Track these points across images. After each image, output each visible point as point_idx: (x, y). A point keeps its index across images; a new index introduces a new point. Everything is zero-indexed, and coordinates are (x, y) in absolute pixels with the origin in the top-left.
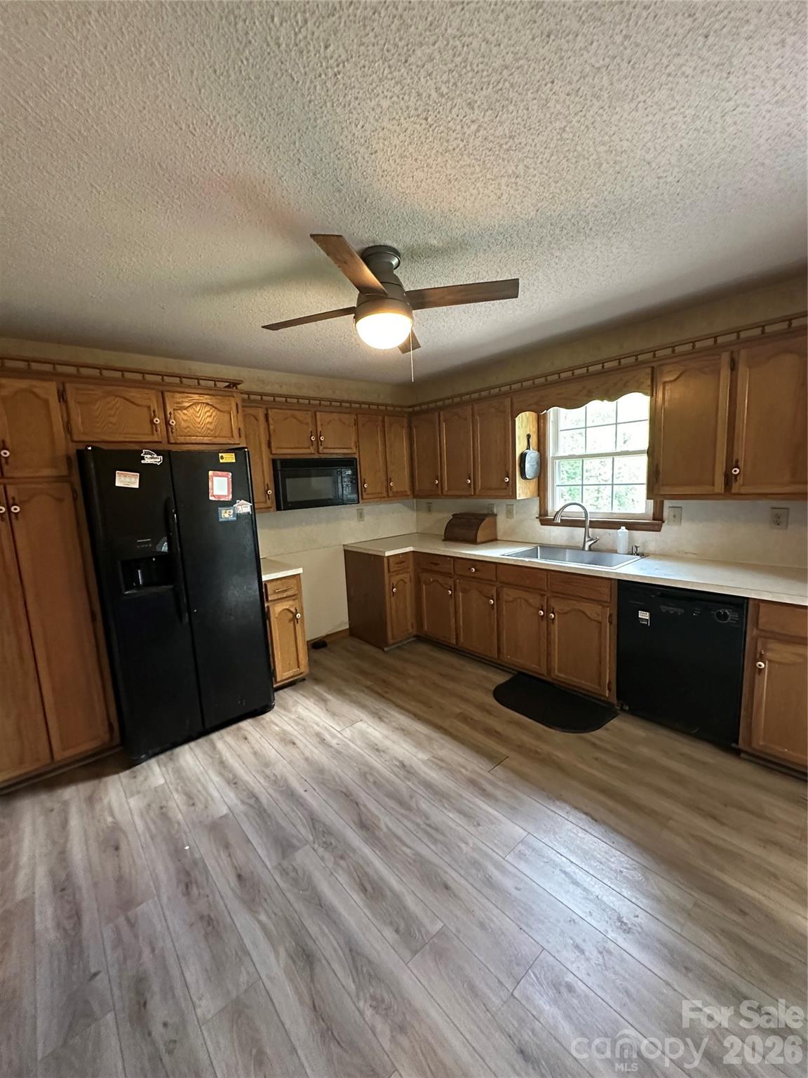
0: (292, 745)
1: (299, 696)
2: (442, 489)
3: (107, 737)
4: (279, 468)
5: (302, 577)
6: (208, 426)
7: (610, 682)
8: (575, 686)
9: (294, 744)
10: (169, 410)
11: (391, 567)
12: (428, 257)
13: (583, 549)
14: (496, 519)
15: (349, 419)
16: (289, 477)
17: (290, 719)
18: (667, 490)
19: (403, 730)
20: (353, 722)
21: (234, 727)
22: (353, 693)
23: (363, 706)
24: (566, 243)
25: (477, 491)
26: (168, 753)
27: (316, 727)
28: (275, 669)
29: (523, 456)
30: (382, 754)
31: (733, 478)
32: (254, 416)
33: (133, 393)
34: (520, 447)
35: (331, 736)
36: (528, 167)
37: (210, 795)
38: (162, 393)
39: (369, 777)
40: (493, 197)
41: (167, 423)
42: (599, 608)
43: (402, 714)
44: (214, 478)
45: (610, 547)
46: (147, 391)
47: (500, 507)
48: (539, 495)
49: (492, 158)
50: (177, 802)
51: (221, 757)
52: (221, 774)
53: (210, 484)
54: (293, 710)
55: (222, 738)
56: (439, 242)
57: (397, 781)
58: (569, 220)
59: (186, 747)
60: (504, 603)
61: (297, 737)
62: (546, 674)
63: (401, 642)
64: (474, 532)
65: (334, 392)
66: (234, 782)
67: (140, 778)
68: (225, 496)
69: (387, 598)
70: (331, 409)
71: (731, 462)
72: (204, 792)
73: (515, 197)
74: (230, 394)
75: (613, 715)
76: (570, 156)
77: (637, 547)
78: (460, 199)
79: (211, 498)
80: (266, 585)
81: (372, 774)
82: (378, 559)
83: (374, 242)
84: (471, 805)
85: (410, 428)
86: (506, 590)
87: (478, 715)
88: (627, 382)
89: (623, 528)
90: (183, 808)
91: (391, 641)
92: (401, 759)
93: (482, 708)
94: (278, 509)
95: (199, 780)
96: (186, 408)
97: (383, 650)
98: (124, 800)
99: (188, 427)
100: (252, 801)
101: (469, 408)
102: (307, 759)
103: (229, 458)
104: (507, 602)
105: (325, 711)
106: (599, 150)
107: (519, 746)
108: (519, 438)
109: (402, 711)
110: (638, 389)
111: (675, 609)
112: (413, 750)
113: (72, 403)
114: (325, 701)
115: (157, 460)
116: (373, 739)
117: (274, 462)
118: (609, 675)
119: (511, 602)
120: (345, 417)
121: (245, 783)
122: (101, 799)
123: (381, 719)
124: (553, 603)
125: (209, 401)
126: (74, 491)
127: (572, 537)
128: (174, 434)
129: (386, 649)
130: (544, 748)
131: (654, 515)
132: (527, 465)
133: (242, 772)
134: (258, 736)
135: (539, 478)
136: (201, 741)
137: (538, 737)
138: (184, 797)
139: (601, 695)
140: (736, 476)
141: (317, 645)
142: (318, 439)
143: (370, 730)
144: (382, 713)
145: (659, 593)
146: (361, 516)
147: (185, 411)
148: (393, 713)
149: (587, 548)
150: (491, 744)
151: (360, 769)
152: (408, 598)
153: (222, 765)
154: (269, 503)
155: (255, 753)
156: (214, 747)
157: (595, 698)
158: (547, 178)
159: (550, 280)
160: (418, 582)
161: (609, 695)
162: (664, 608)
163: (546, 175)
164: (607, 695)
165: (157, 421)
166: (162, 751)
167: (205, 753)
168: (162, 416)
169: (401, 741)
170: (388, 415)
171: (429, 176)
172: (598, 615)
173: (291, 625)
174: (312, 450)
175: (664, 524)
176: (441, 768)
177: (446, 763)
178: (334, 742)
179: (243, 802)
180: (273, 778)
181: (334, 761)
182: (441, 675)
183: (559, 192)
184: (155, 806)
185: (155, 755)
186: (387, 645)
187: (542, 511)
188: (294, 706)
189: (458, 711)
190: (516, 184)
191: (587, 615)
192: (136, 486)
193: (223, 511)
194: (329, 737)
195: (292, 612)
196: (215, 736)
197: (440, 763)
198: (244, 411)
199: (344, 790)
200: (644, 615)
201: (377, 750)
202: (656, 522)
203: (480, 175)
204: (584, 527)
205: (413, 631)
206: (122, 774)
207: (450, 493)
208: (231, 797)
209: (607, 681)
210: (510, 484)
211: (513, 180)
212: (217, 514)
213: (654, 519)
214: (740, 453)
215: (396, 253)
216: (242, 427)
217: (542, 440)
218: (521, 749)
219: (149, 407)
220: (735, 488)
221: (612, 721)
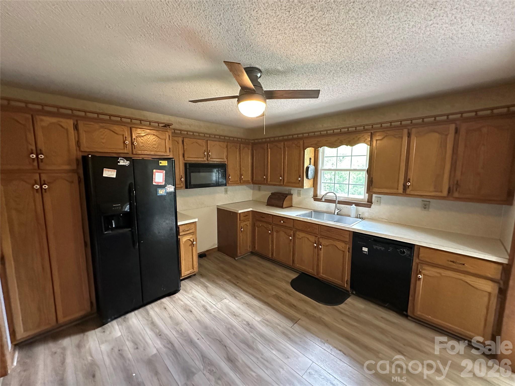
0: (190, 312)
1: (193, 284)
2: (267, 181)
3: (89, 309)
4: (188, 168)
5: (197, 223)
6: (154, 146)
7: (347, 280)
8: (331, 281)
9: (191, 312)
10: (134, 137)
11: (241, 219)
12: (275, 74)
13: (334, 214)
14: (292, 196)
15: (224, 145)
16: (192, 172)
17: (189, 297)
18: (376, 190)
19: (247, 304)
20: (222, 299)
21: (159, 302)
22: (221, 283)
23: (226, 290)
24: (341, 74)
25: (284, 183)
26: (123, 317)
27: (202, 301)
28: (181, 270)
29: (308, 168)
30: (237, 317)
31: (407, 187)
32: (177, 141)
33: (116, 128)
34: (306, 164)
35: (210, 307)
36: (332, 40)
37: (146, 342)
38: (131, 128)
39: (231, 331)
40: (312, 51)
41: (132, 143)
42: (343, 245)
43: (246, 295)
44: (156, 173)
45: (347, 214)
46: (122, 127)
47: (294, 191)
48: (313, 187)
49: (316, 33)
50: (129, 346)
51: (152, 320)
52: (152, 330)
53: (154, 176)
54: (190, 292)
55: (152, 308)
56: (281, 68)
57: (246, 333)
58: (345, 64)
59: (133, 313)
60: (296, 239)
61: (192, 308)
62: (316, 274)
63: (244, 255)
64: (282, 202)
65: (216, 131)
66: (160, 334)
67: (108, 332)
68: (161, 183)
69: (238, 233)
70: (215, 139)
71: (407, 180)
72: (143, 341)
73: (323, 52)
74: (166, 130)
75: (349, 296)
76: (353, 36)
77: (360, 215)
78: (297, 50)
79: (154, 184)
80: (179, 227)
81: (232, 329)
82: (235, 214)
83: (250, 65)
84: (284, 347)
85: (252, 150)
86: (298, 233)
87: (284, 296)
88: (360, 138)
89: (354, 205)
90: (132, 350)
91: (239, 254)
92: (247, 320)
93: (286, 292)
94: (186, 188)
95: (140, 333)
96: (142, 136)
97: (235, 259)
98: (98, 345)
99: (143, 146)
100: (169, 346)
101: (282, 143)
102: (198, 321)
103: (164, 163)
104: (298, 238)
105: (207, 293)
106: (367, 35)
107: (305, 313)
108: (306, 159)
109: (246, 293)
110: (364, 142)
111: (381, 248)
112: (253, 315)
113: (81, 131)
114: (207, 287)
115: (127, 163)
116: (232, 309)
117: (185, 164)
118: (347, 277)
119: (300, 239)
120: (221, 144)
121: (166, 335)
122: (85, 346)
123: (235, 297)
124: (321, 240)
125: (155, 133)
126: (79, 177)
127: (329, 207)
128: (136, 149)
129: (236, 259)
130: (318, 314)
131: (368, 200)
132: (309, 173)
133: (164, 328)
134: (172, 307)
135: (314, 179)
136: (141, 310)
137: (314, 308)
138: (132, 344)
139: (343, 286)
140: (409, 186)
141: (202, 256)
142: (208, 154)
143: (231, 304)
144: (236, 294)
145: (372, 239)
146: (226, 191)
147: (142, 138)
148: (241, 294)
149: (336, 214)
150: (292, 312)
151: (226, 326)
152: (248, 233)
153: (153, 324)
154: (182, 185)
155: (171, 317)
156: (148, 313)
157: (341, 288)
158: (340, 45)
159: (329, 89)
160: (254, 226)
161: (347, 286)
162: (375, 247)
163: (340, 44)
164: (346, 286)
165: (127, 142)
166: (120, 316)
167: (143, 317)
168: (130, 139)
169: (247, 311)
170: (242, 144)
171: (284, 38)
172: (343, 247)
173: (190, 247)
174: (205, 159)
175: (372, 205)
176: (267, 325)
177: (270, 322)
178: (212, 311)
179: (165, 346)
180: (180, 332)
181: (213, 322)
182: (264, 273)
183: (343, 52)
184: (116, 350)
185: (115, 318)
186: (237, 257)
187: (315, 195)
188: (190, 290)
189: (274, 293)
190: (325, 46)
191: (338, 248)
192: (115, 176)
193: (160, 190)
194: (209, 308)
195: (191, 241)
196: (149, 307)
197: (267, 323)
198: (172, 138)
199: (219, 339)
200: (365, 249)
201: (235, 315)
202: (369, 204)
203: (309, 40)
204: (335, 203)
205: (250, 249)
206: (97, 330)
207: (271, 183)
208: (159, 344)
209: (346, 280)
210: (301, 181)
211: (324, 44)
212: (157, 192)
213: (368, 202)
214: (411, 175)
215: (260, 71)
216: (171, 147)
217: (316, 160)
218: (306, 314)
219: (123, 135)
220: (408, 191)
221: (348, 299)
